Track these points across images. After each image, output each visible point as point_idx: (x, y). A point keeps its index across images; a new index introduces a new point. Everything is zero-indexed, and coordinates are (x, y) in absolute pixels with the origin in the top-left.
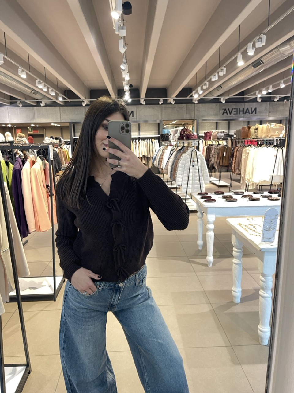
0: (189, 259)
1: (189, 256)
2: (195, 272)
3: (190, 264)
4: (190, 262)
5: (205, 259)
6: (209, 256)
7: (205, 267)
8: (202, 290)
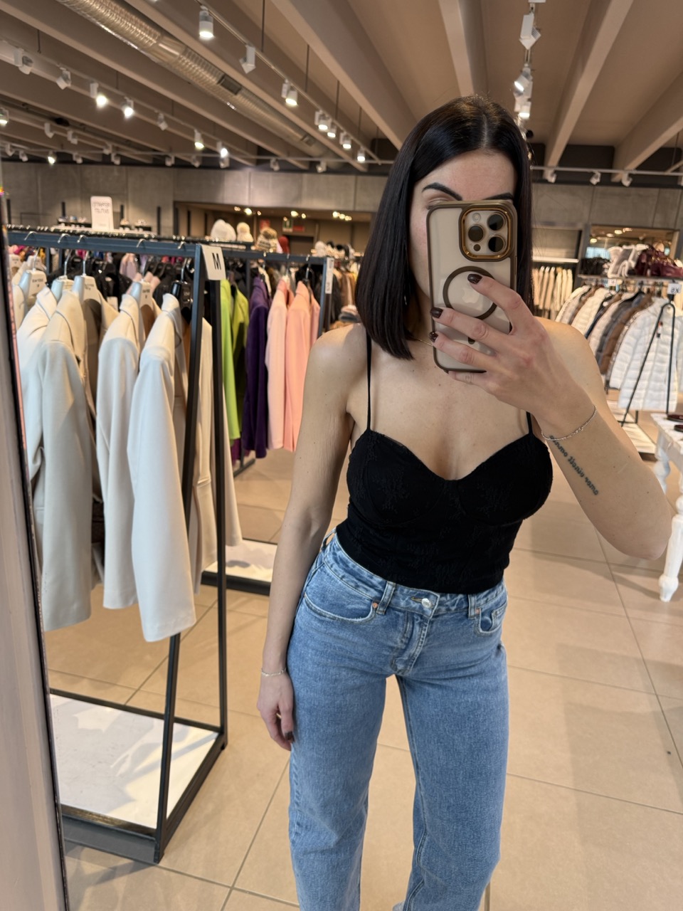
0: (614, 573)
1: (614, 564)
2: (624, 606)
3: (613, 583)
4: (613, 579)
5: (653, 580)
6: (667, 575)
7: (651, 600)
8: (639, 656)
